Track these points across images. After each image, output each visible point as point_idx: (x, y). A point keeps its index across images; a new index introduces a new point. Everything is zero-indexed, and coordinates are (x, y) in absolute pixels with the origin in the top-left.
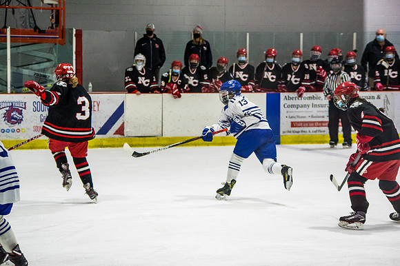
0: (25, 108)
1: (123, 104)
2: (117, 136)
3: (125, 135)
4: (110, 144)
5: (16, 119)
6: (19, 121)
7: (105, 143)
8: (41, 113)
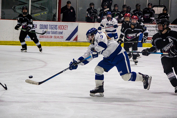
0: (36, 27)
1: (77, 27)
2: (74, 41)
3: (78, 41)
4: (71, 45)
7: (69, 44)
8: (43, 30)
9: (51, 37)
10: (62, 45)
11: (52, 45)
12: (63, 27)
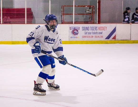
1: (115, 28)
5: (76, 33)
6: (77, 34)
7: (108, 42)
8: (85, 31)
9: (93, 37)
12: (102, 28)
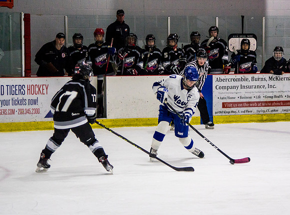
9: (13, 112)
10: (38, 129)
11: (15, 130)
12: (37, 89)
